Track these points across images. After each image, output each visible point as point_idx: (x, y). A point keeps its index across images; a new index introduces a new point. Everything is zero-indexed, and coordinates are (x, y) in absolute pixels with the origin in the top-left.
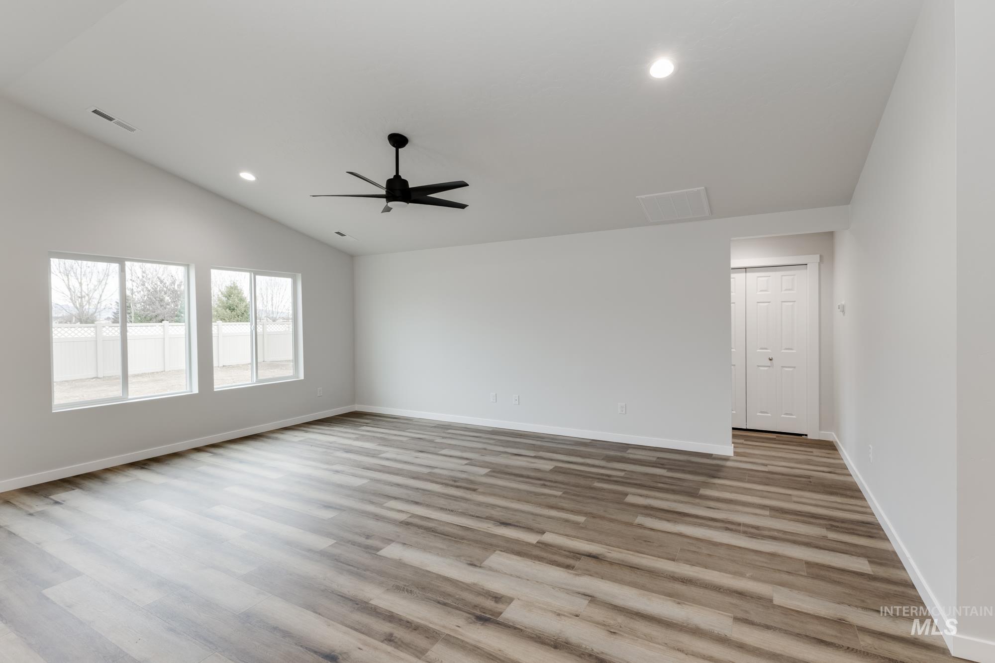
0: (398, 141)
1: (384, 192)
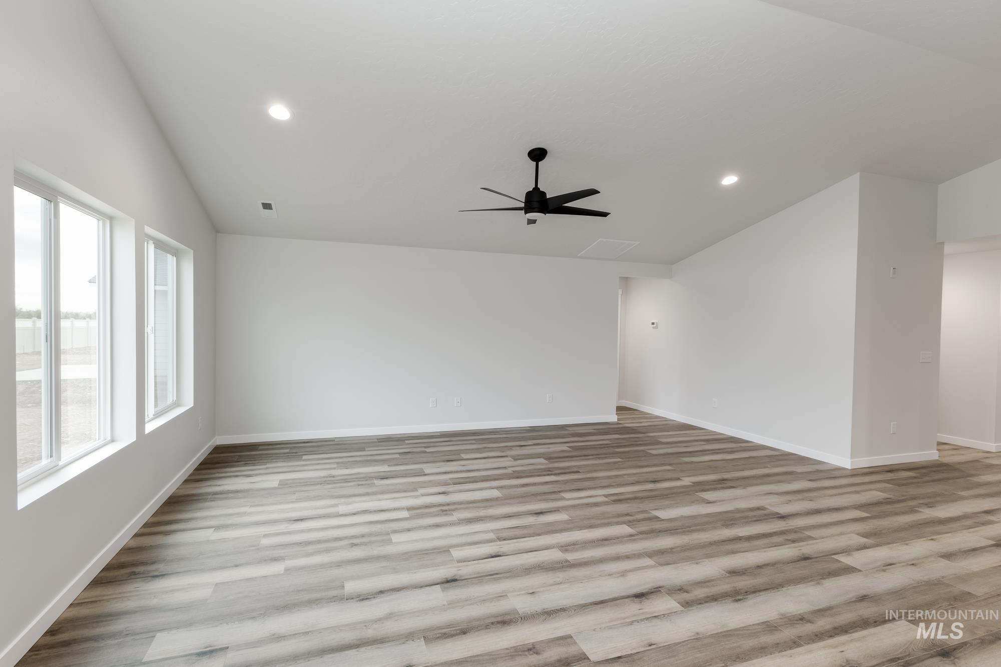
0: (538, 155)
1: (523, 205)
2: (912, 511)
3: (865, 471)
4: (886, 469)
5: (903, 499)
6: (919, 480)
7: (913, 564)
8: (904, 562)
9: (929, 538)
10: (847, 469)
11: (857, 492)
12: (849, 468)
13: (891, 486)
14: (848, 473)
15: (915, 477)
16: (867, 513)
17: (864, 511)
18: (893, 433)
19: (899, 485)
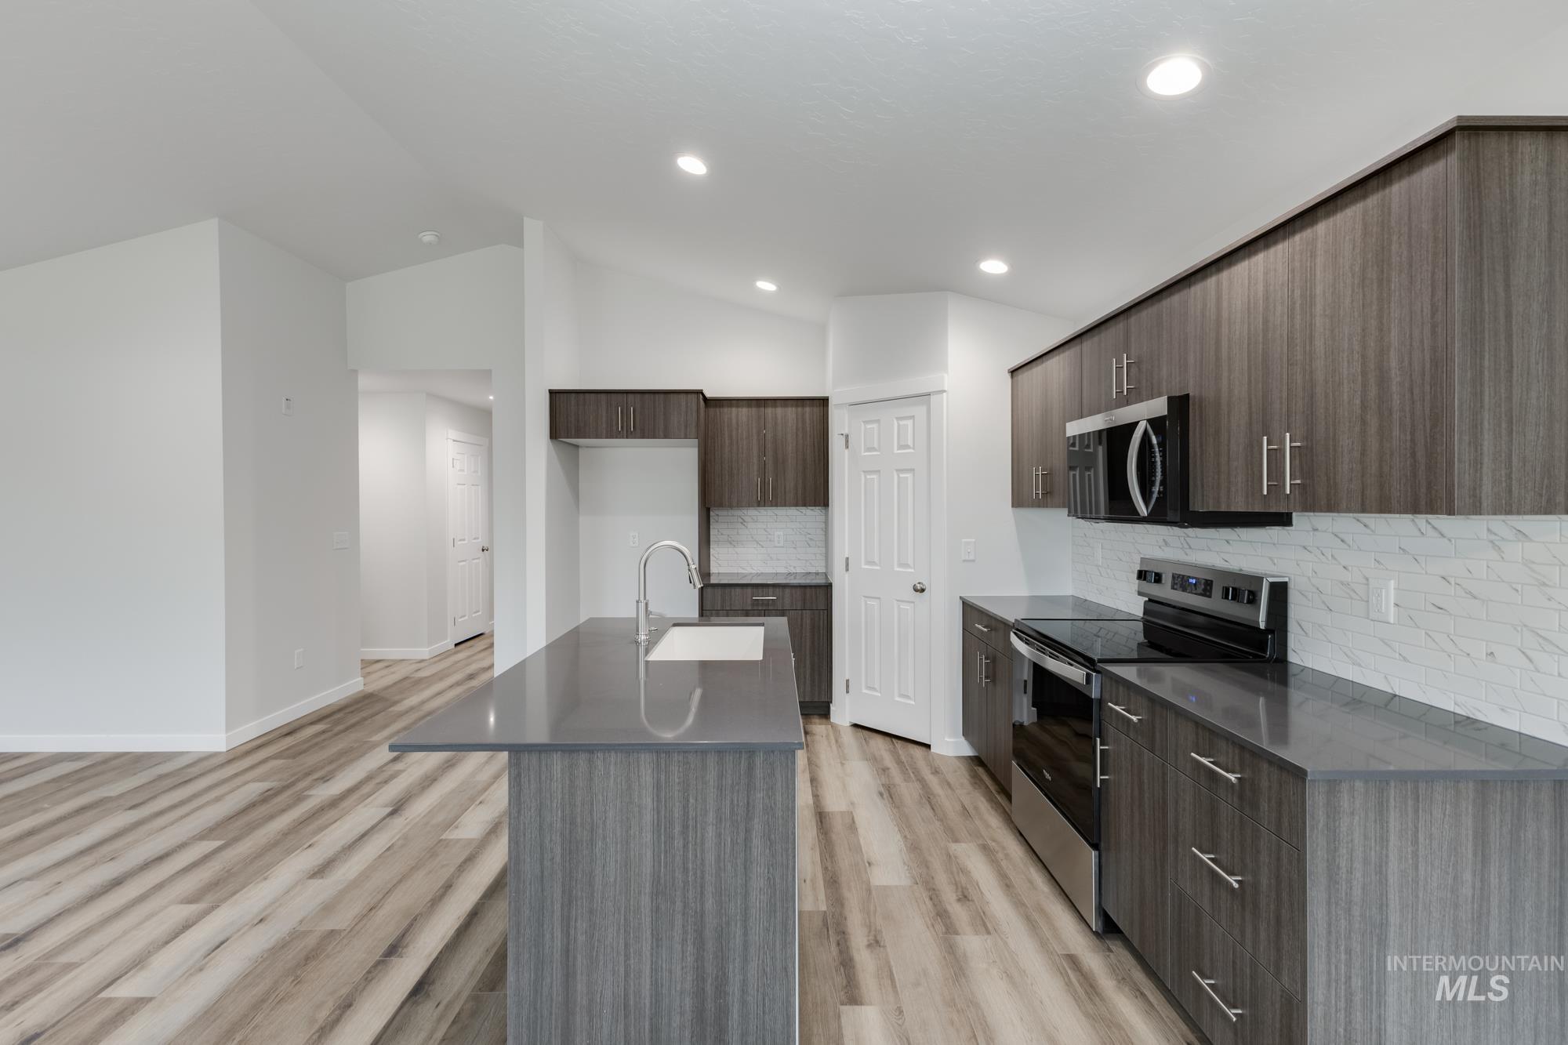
2: (300, 798)
3: (250, 746)
4: (285, 731)
5: (290, 783)
6: (330, 734)
7: (261, 921)
8: (247, 925)
9: (305, 846)
10: (220, 753)
11: (218, 799)
12: (224, 749)
13: (282, 761)
14: (221, 760)
15: (324, 732)
16: (219, 840)
17: (214, 839)
18: (298, 668)
19: (294, 757)
